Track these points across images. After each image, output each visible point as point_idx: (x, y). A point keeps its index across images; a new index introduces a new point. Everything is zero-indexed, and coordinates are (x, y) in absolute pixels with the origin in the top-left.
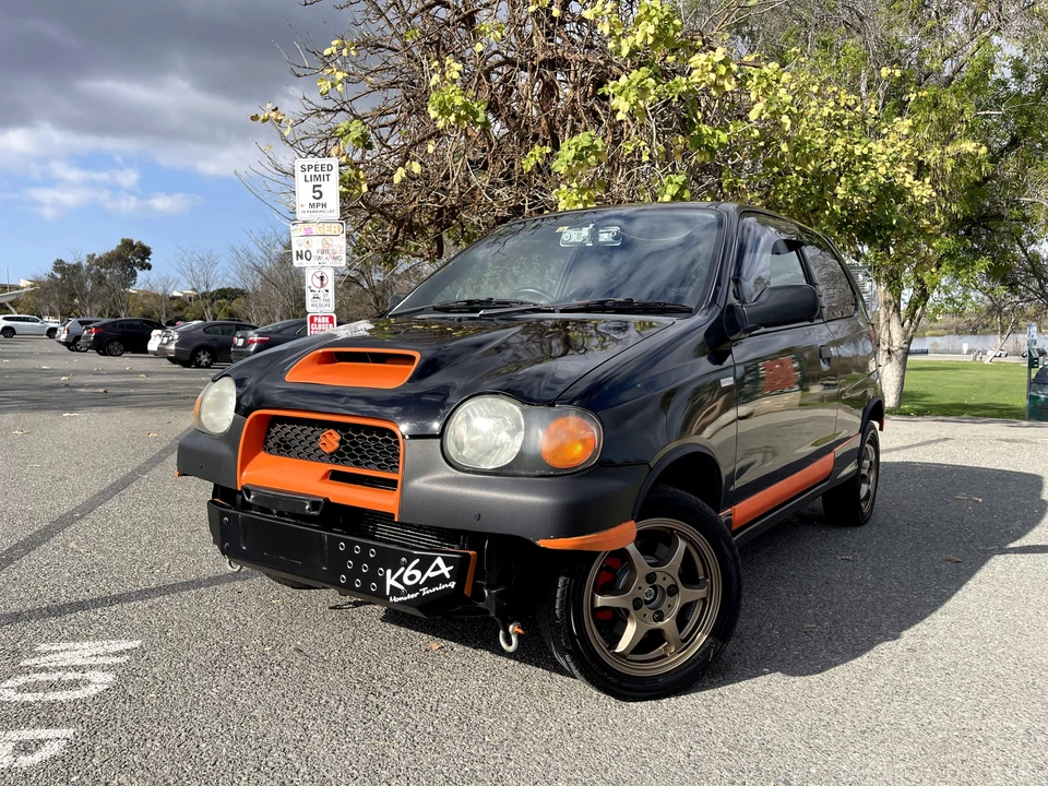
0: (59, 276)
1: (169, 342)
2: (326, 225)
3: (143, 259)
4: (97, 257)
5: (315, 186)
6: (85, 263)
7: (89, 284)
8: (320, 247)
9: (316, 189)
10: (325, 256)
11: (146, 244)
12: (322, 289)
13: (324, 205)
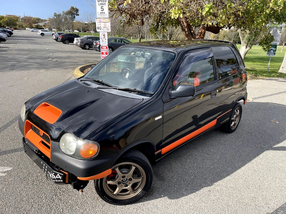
0: (55, 18)
1: (78, 42)
2: (105, 19)
3: (77, 12)
4: (65, 12)
5: (101, 7)
6: (62, 14)
7: (63, 20)
8: (103, 26)
9: (102, 8)
10: (105, 29)
11: (77, 8)
12: (104, 39)
13: (104, 13)
